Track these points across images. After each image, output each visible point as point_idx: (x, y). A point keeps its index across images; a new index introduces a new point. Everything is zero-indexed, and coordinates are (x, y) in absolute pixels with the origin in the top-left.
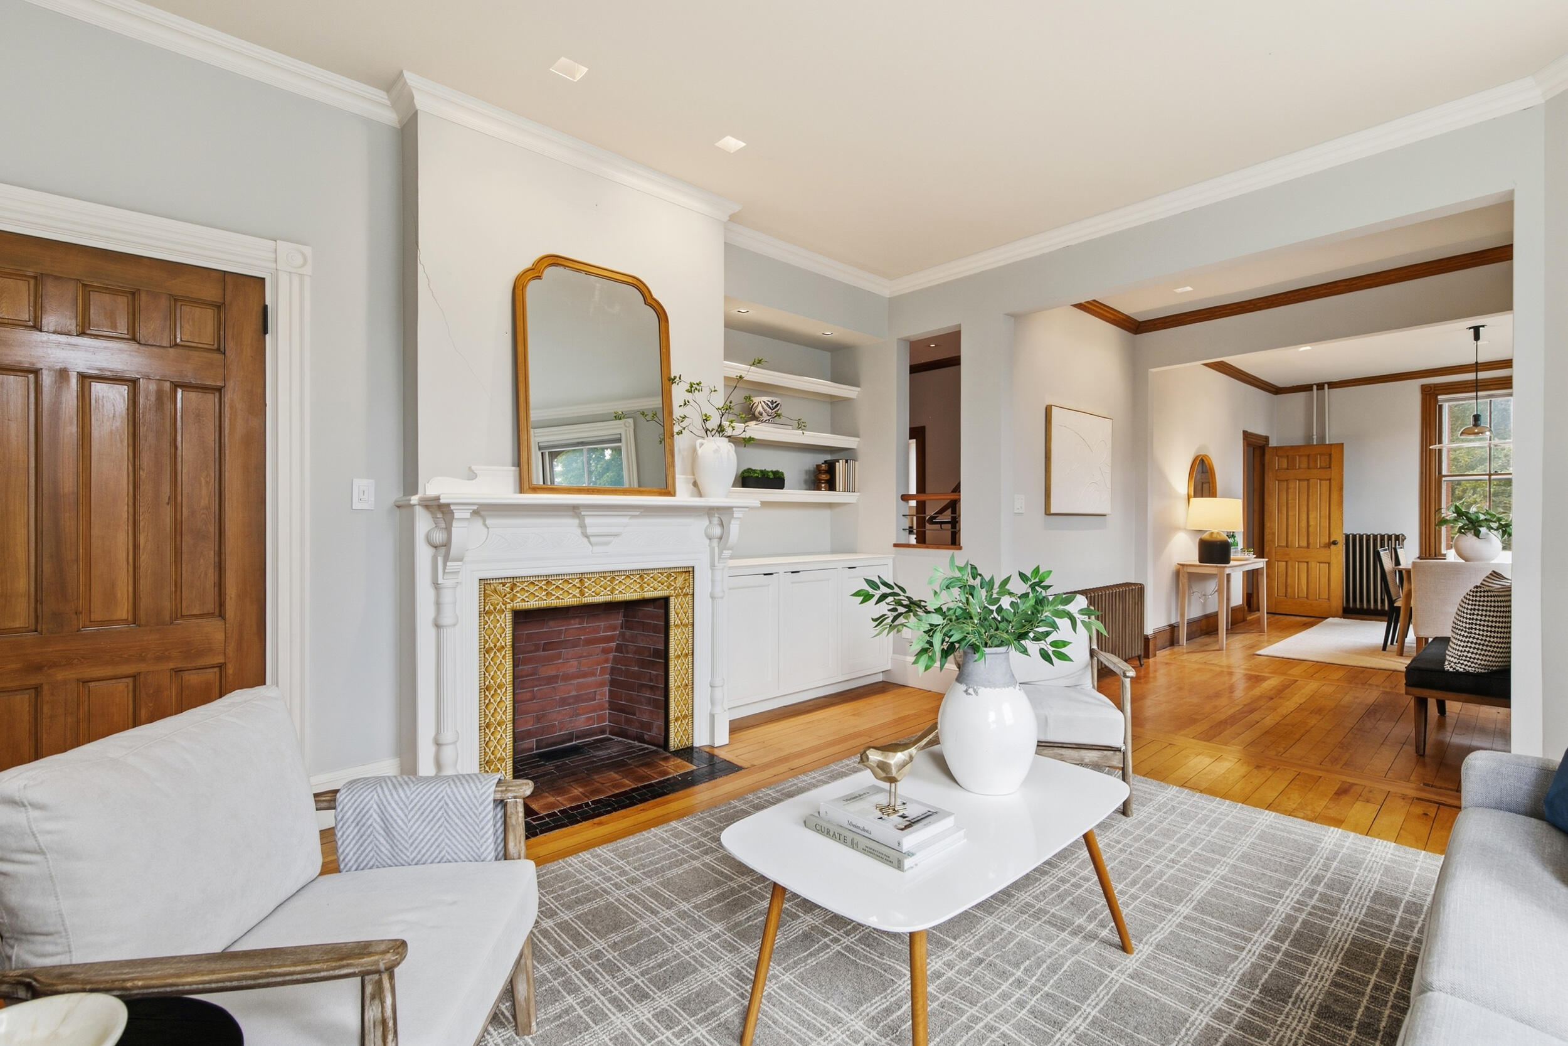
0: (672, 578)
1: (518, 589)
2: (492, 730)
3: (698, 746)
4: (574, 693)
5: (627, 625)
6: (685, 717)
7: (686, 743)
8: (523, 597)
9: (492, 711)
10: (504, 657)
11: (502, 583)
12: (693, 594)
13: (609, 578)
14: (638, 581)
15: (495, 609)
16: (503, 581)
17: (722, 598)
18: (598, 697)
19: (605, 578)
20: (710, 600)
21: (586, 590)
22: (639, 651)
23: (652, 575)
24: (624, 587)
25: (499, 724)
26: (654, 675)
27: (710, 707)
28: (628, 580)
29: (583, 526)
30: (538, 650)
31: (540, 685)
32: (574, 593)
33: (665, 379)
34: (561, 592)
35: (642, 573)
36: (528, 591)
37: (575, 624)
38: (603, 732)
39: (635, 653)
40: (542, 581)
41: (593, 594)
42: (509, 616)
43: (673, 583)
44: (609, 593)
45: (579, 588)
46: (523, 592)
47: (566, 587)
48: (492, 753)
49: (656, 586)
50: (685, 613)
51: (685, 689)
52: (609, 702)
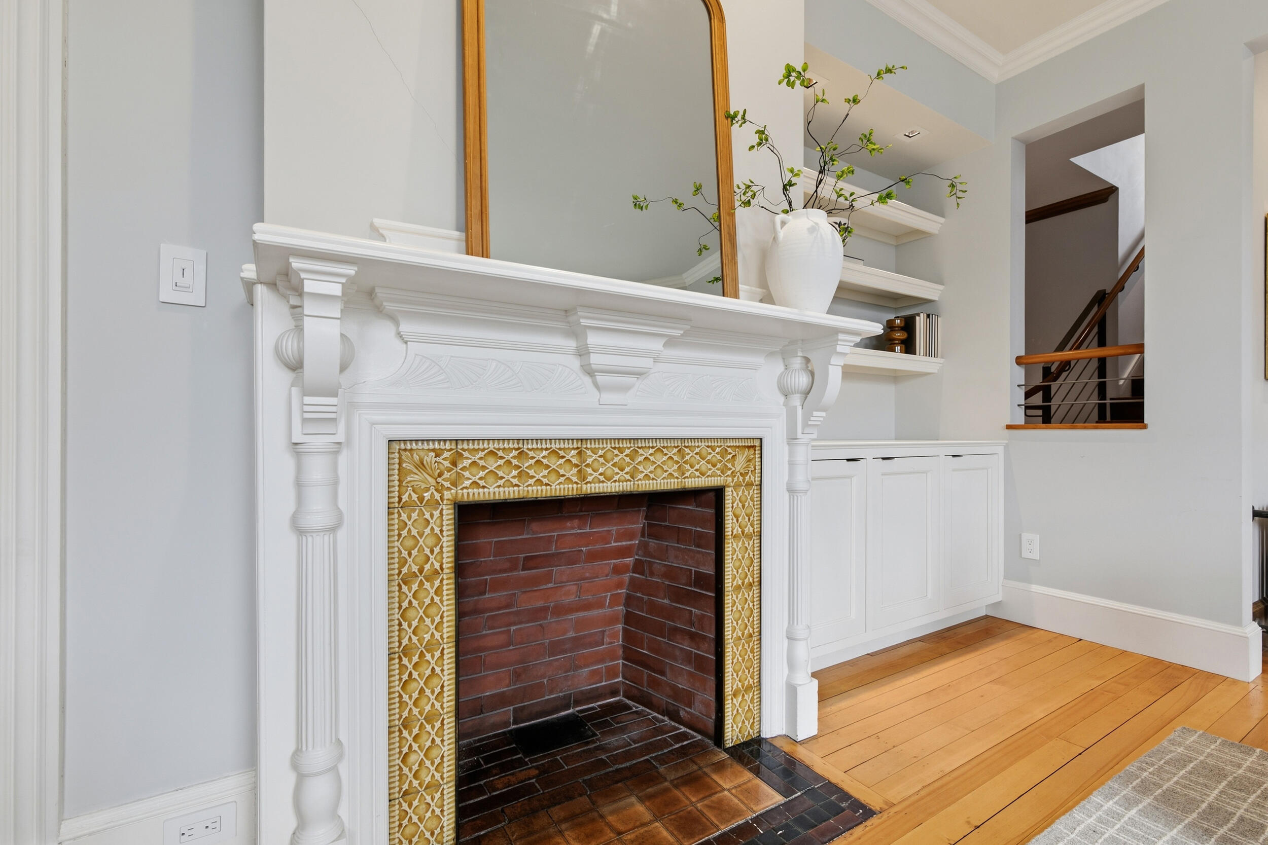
0: (730, 456)
1: (466, 463)
2: (415, 731)
3: (768, 736)
4: (571, 634)
5: (651, 531)
6: (749, 688)
7: (749, 733)
8: (476, 479)
9: (415, 695)
10: (438, 592)
11: (433, 450)
12: (761, 485)
13: (627, 452)
14: (675, 458)
15: (421, 499)
16: (437, 446)
17: (806, 492)
18: (607, 640)
19: (621, 450)
20: (787, 495)
21: (589, 470)
22: (671, 573)
23: (697, 450)
24: (652, 468)
25: (429, 719)
26: (696, 615)
27: (786, 671)
28: (659, 455)
29: (583, 352)
30: (514, 568)
31: (521, 623)
32: (568, 475)
33: (721, 115)
34: (545, 472)
35: (682, 444)
36: (484, 468)
37: (572, 528)
38: (614, 693)
39: (665, 575)
40: (511, 450)
41: (602, 478)
42: (449, 514)
43: (729, 465)
44: (628, 477)
45: (576, 466)
46: (474, 470)
47: (554, 463)
48: (416, 776)
49: (703, 469)
50: (748, 516)
51: (748, 643)
52: (624, 647)
